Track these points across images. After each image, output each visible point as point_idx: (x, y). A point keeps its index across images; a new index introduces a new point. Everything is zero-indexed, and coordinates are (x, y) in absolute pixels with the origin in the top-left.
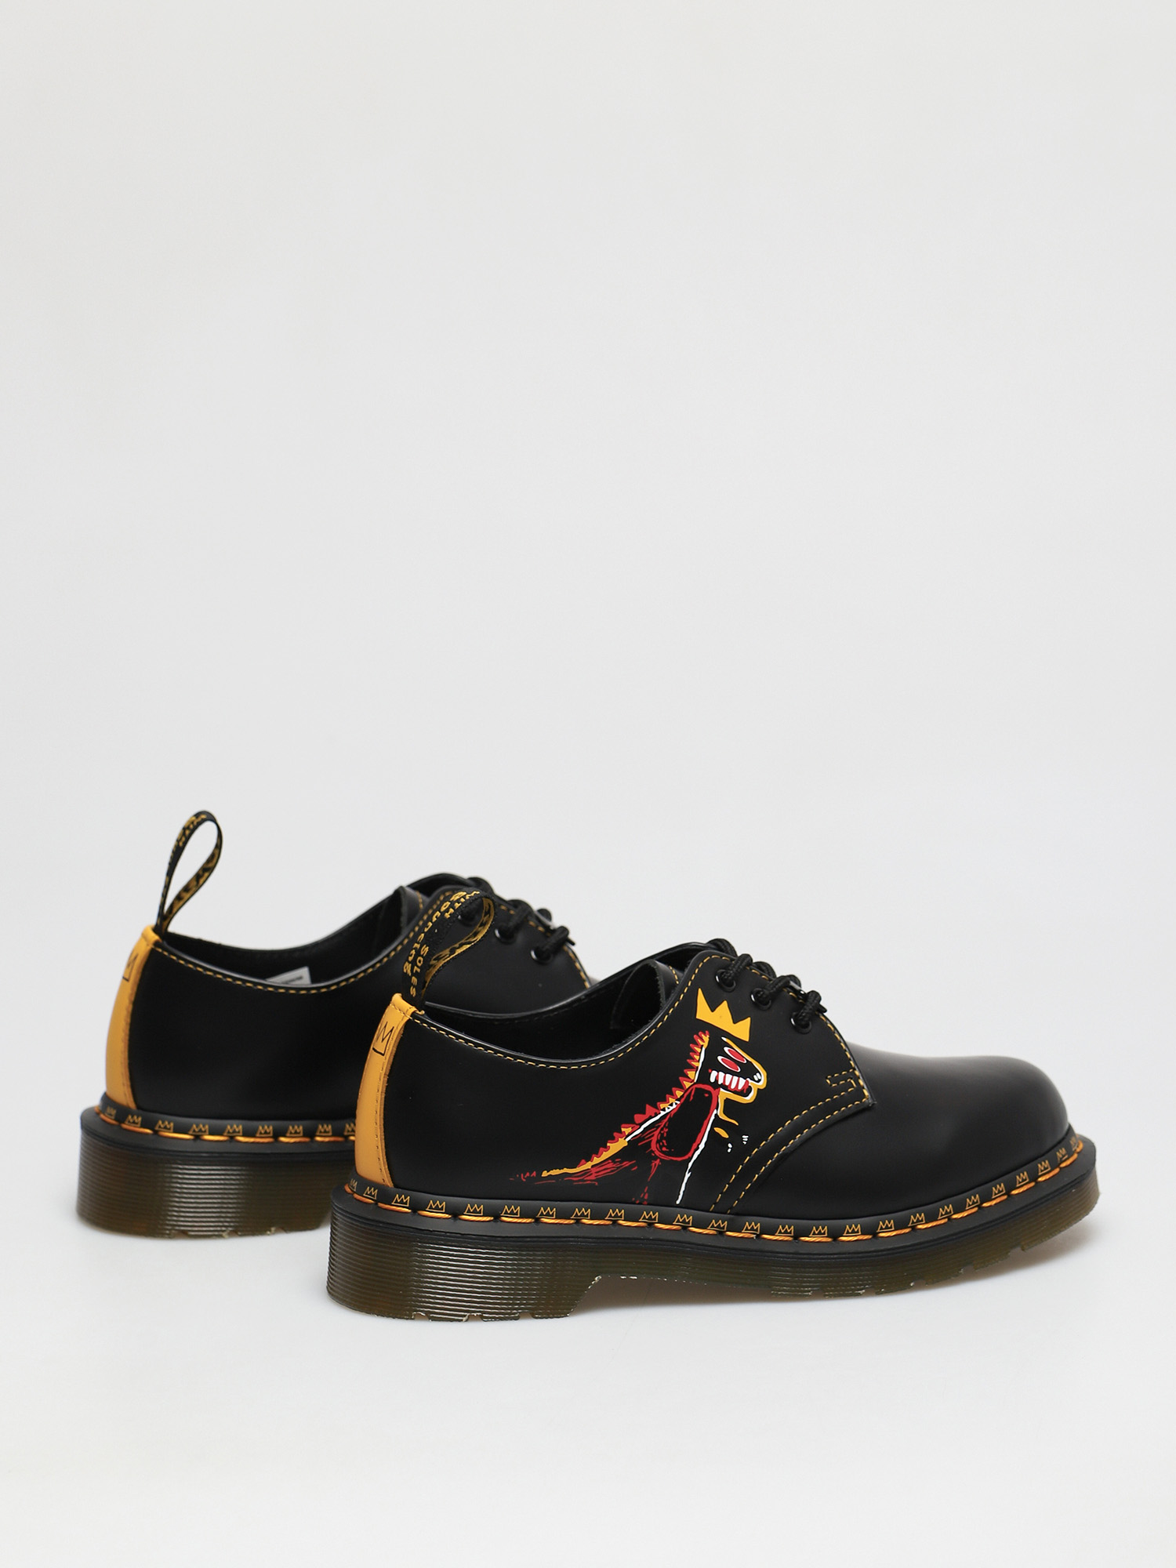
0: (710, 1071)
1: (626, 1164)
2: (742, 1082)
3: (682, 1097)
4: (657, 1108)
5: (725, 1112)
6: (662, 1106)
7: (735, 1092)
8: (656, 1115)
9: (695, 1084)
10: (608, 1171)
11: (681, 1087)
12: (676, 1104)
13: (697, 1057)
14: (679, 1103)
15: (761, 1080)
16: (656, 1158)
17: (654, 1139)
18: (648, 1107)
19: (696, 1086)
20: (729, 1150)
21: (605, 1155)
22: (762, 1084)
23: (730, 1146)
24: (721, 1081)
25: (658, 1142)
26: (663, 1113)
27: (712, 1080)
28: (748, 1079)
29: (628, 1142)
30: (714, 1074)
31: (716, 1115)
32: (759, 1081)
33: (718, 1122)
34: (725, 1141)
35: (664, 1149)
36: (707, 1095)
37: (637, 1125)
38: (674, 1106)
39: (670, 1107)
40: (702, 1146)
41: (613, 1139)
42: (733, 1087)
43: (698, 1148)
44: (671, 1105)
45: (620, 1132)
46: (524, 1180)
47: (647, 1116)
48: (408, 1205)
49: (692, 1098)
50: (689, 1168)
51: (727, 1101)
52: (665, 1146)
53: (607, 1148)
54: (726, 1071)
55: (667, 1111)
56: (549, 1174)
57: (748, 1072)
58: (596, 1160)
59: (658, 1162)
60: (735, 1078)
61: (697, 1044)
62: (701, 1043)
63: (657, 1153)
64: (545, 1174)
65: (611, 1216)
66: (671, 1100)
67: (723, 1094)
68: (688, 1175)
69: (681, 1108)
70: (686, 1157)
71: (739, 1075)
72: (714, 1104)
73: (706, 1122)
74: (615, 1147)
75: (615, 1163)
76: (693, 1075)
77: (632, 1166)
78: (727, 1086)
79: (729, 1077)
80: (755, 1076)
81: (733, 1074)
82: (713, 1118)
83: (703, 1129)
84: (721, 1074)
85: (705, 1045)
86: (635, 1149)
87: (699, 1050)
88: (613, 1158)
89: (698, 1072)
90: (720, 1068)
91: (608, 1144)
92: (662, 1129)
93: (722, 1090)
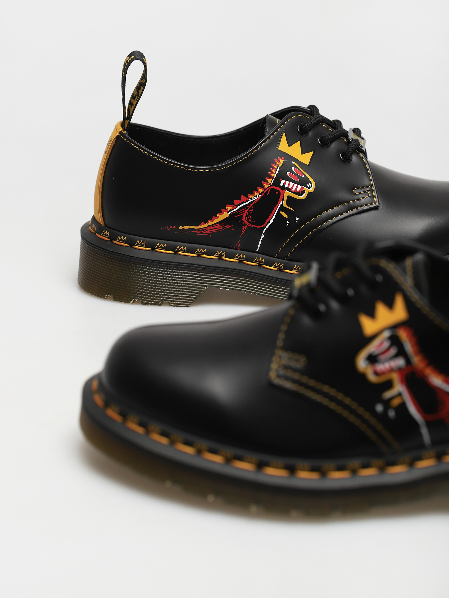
0: (281, 179)
1: (228, 227)
2: (299, 187)
3: (262, 192)
4: (248, 197)
5: (287, 203)
6: (250, 197)
7: (295, 192)
8: (247, 201)
9: (271, 186)
10: (218, 229)
11: (262, 187)
12: (259, 196)
13: (274, 172)
14: (260, 196)
15: (311, 188)
16: (245, 225)
17: (245, 215)
18: (242, 196)
19: (272, 187)
20: (287, 225)
21: (216, 221)
22: (312, 190)
23: (288, 222)
24: (286, 186)
25: (247, 216)
26: (251, 201)
27: (282, 184)
28: (303, 186)
29: (229, 214)
30: (283, 182)
31: (282, 205)
32: (310, 188)
33: (282, 208)
34: (285, 220)
35: (250, 220)
36: (277, 193)
37: (235, 205)
38: (258, 197)
39: (255, 197)
40: (272, 221)
41: (221, 212)
42: (293, 190)
43: (269, 222)
44: (256, 196)
45: (225, 209)
46: (169, 230)
47: (241, 201)
48: (108, 237)
49: (268, 194)
50: (263, 232)
51: (289, 198)
52: (251, 219)
53: (217, 217)
54: (291, 181)
55: (253, 200)
56: (183, 228)
57: (304, 182)
58: (210, 223)
59: (246, 227)
60: (296, 185)
61: (276, 164)
62: (278, 164)
63: (246, 222)
64: (180, 228)
65: (217, 254)
66: (256, 194)
67: (287, 193)
68: (262, 236)
69: (261, 199)
70: (262, 226)
71: (298, 184)
72: (281, 198)
73: (275, 208)
74: (222, 217)
75: (221, 225)
76: (270, 181)
77: (231, 228)
78: (290, 189)
79: (292, 184)
80: (308, 185)
81: (295, 182)
82: (280, 206)
83: (273, 212)
84: (287, 182)
85: (280, 165)
86: (233, 219)
87: (276, 167)
88: (220, 223)
89: (273, 180)
90: (287, 178)
91: (218, 215)
92: (250, 209)
93: (286, 191)
